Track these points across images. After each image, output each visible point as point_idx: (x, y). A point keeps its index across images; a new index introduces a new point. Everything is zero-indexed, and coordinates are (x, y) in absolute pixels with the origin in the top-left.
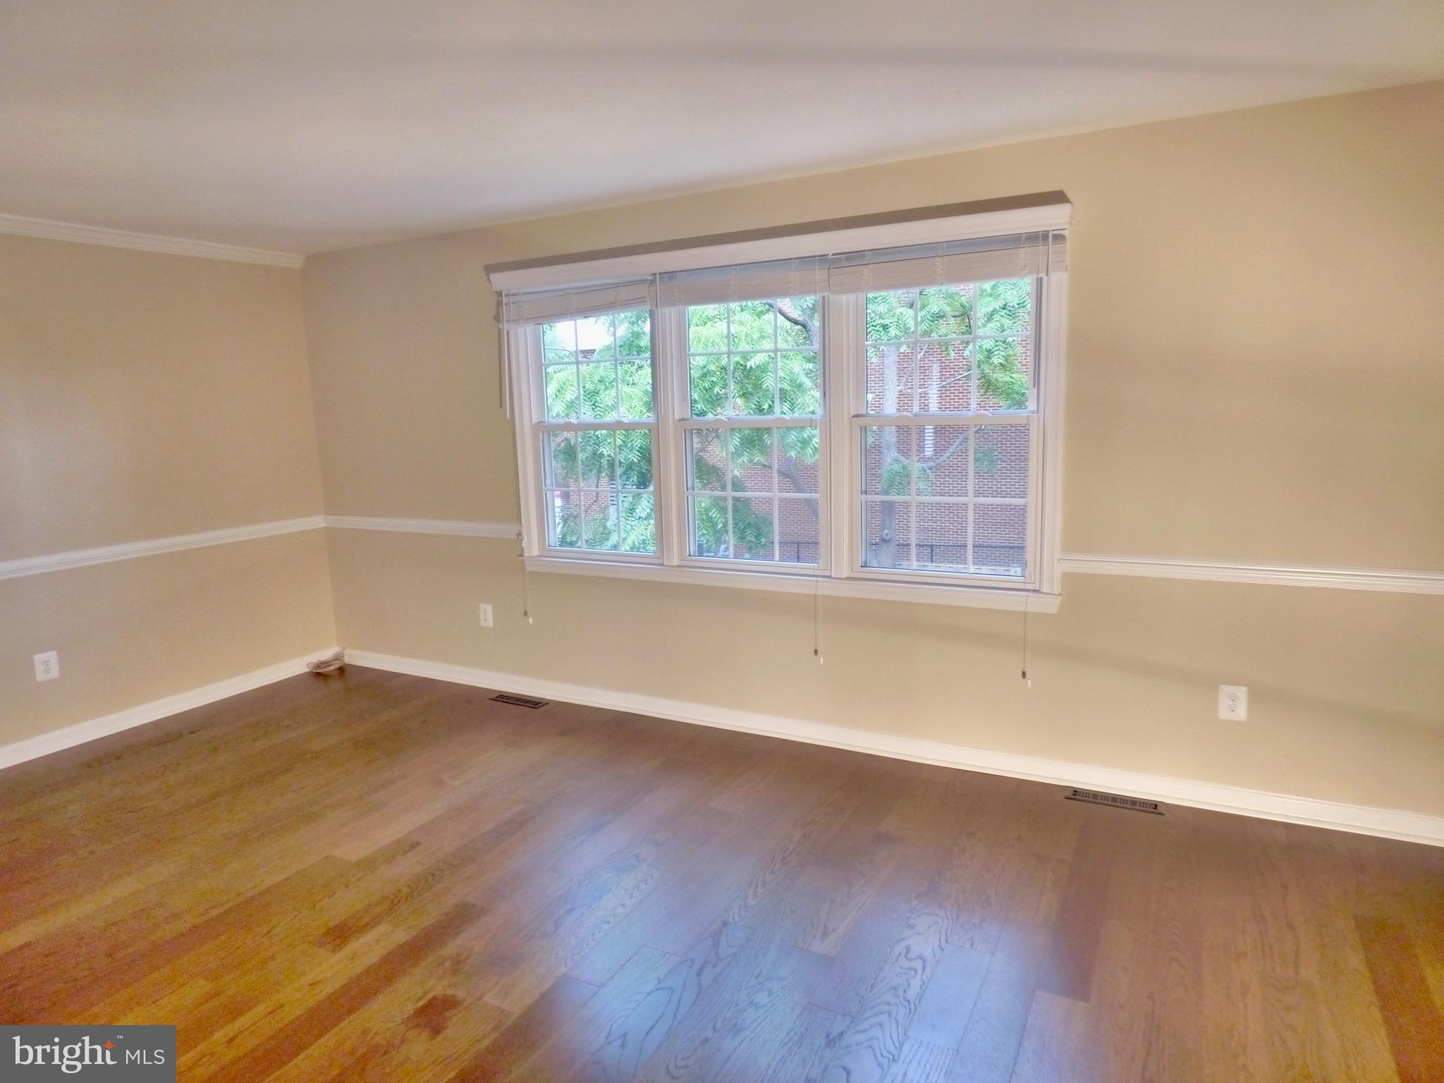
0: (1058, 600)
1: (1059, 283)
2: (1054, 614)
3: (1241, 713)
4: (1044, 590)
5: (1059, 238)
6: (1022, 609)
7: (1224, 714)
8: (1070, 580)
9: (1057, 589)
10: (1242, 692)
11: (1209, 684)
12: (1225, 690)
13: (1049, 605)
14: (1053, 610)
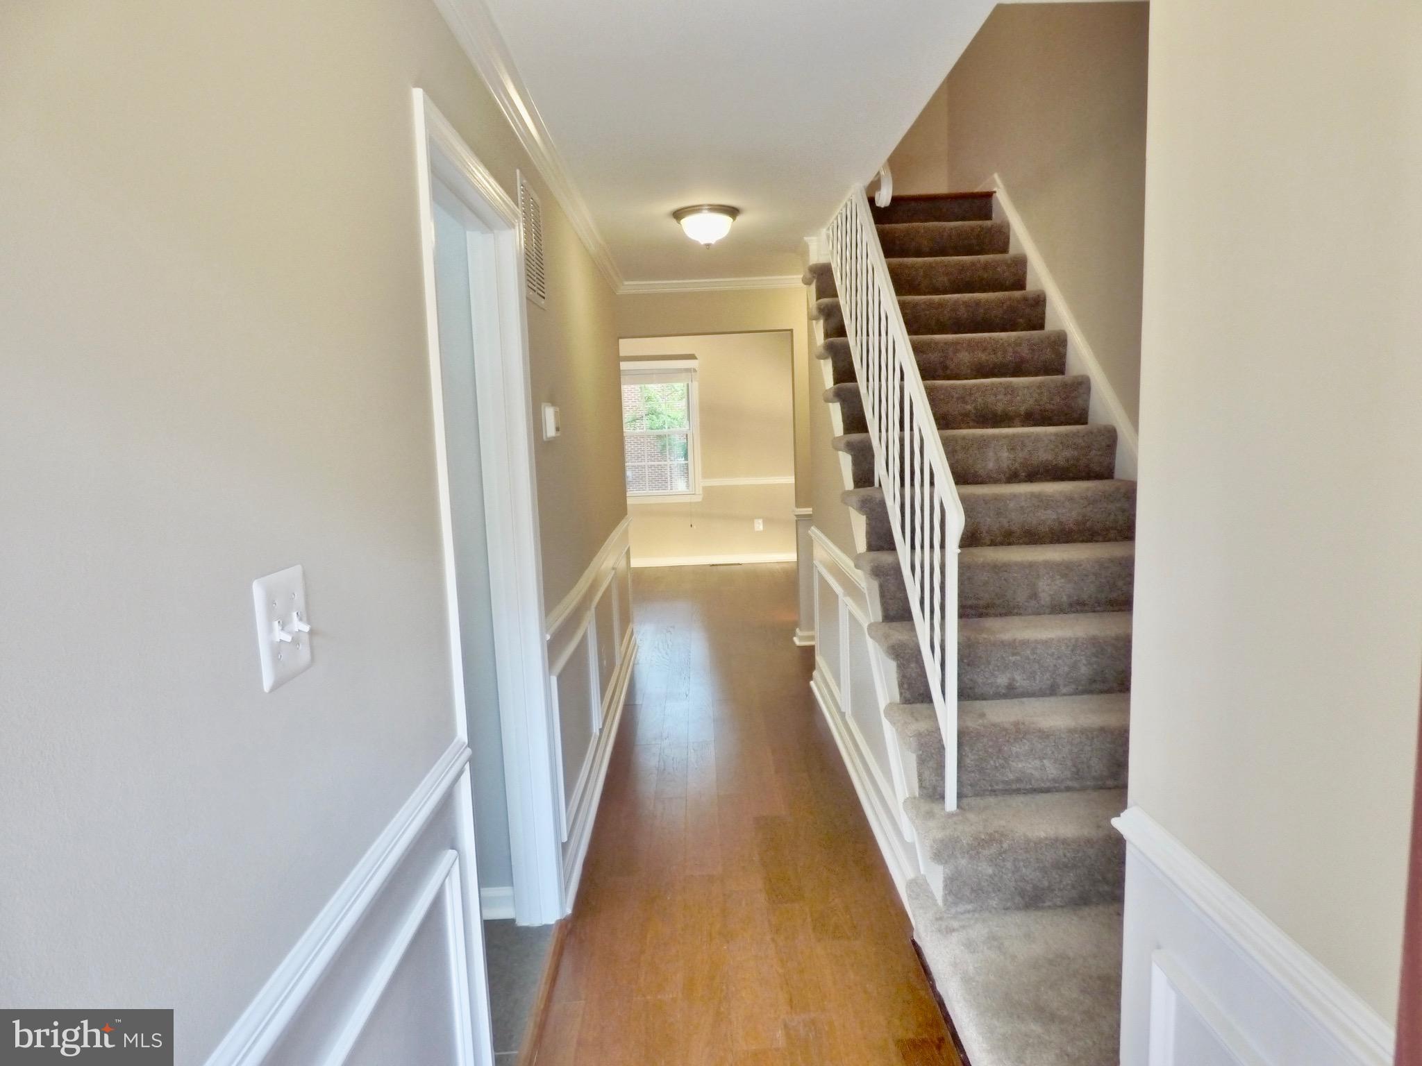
0: (701, 497)
1: (695, 386)
2: (699, 502)
3: (761, 528)
4: (697, 493)
5: (695, 370)
6: (689, 501)
7: (756, 529)
8: (705, 488)
9: (701, 492)
10: (760, 521)
11: (751, 520)
12: (756, 521)
13: (699, 499)
14: (700, 500)
